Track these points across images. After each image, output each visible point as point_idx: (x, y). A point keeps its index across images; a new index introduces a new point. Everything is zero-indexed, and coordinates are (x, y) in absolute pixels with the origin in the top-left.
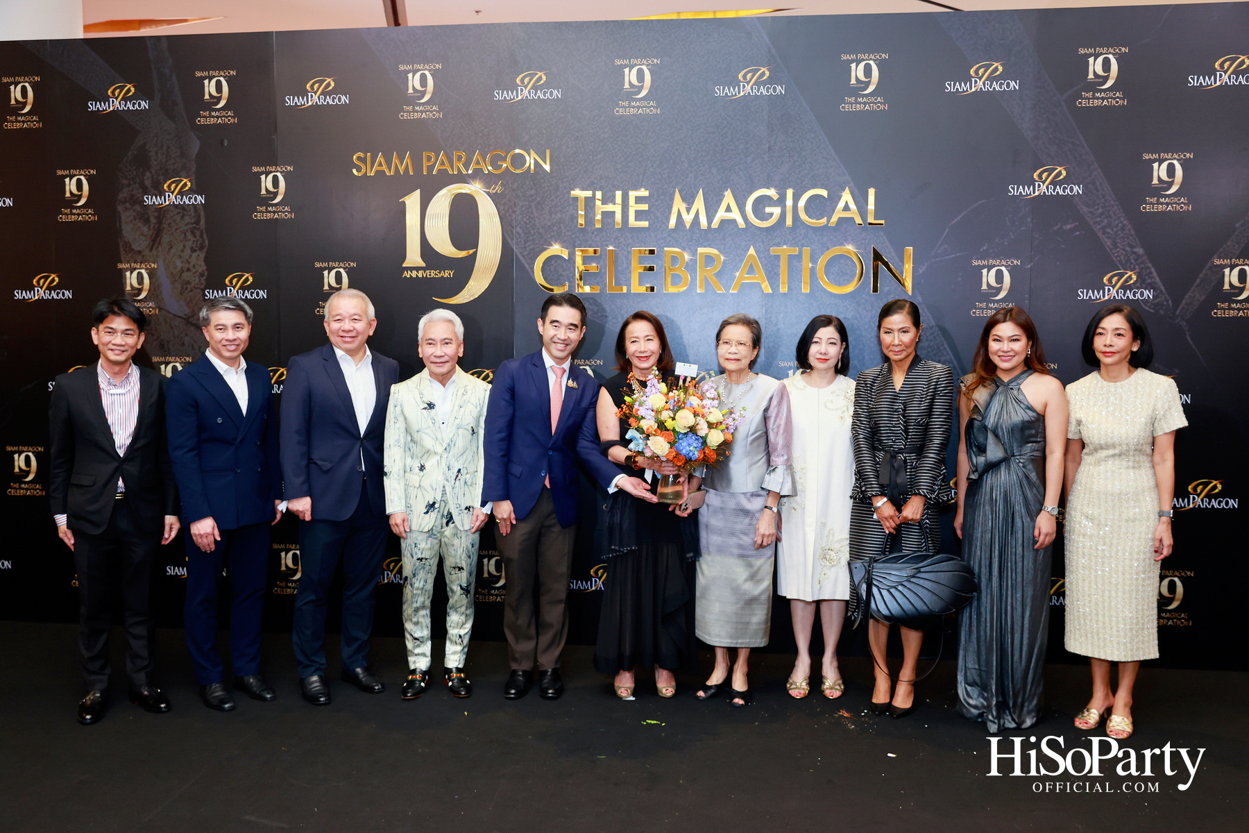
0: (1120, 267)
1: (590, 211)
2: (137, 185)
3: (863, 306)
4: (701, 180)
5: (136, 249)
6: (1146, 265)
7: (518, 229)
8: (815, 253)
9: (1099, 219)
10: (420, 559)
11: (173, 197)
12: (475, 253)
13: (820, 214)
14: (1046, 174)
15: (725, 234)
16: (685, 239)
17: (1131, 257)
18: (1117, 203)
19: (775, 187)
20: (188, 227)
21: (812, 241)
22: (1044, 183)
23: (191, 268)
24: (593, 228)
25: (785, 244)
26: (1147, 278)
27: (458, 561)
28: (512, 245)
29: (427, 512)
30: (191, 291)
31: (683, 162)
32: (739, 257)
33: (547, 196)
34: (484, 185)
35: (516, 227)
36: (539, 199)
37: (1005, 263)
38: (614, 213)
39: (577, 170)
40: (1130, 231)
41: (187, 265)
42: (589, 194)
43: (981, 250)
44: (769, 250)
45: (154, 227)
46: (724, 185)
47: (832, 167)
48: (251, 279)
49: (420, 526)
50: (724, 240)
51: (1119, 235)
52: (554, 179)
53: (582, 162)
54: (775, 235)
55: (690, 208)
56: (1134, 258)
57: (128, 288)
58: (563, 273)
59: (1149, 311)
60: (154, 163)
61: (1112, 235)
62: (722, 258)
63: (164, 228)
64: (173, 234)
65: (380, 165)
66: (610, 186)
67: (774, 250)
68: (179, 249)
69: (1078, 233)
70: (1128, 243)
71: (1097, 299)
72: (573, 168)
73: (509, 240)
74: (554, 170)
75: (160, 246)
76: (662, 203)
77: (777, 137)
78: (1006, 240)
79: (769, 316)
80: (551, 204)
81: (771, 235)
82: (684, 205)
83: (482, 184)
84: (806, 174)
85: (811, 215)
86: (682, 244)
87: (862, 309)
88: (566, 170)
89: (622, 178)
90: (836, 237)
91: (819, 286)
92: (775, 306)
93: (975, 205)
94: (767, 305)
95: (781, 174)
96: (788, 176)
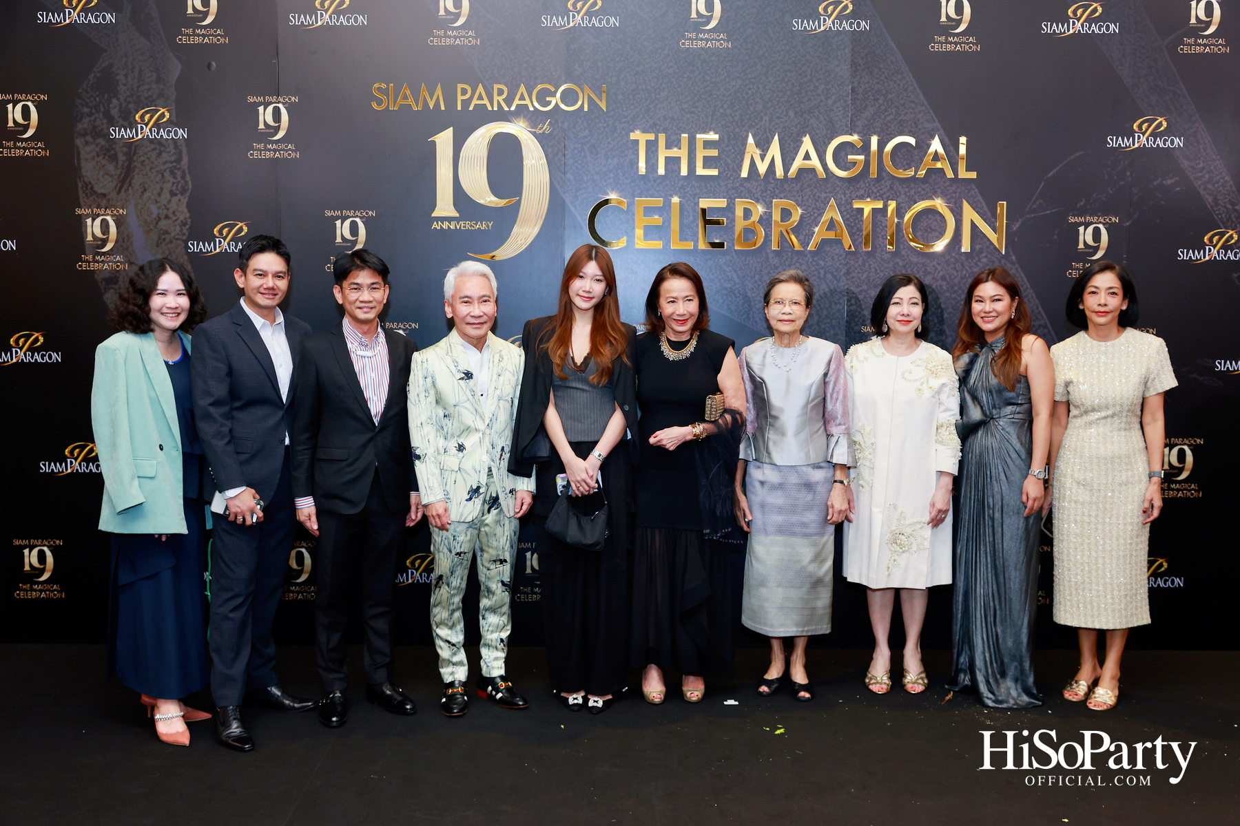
0: (1222, 226)
1: (652, 156)
2: (101, 114)
3: (953, 266)
4: (777, 124)
5: (99, 191)
7: (569, 176)
8: (902, 208)
9: (1200, 174)
10: (459, 554)
11: (147, 130)
12: (518, 202)
13: (907, 164)
14: (1146, 124)
15: (803, 184)
16: (759, 189)
17: (1233, 215)
18: (1219, 157)
19: (858, 133)
20: (166, 166)
21: (898, 194)
22: (1144, 134)
23: (170, 215)
24: (655, 175)
25: (869, 197)
27: (500, 553)
28: (562, 195)
29: (470, 499)
30: (171, 242)
31: (756, 103)
32: (819, 210)
33: (603, 138)
34: (529, 124)
35: (567, 173)
36: (593, 141)
37: (1102, 221)
38: (679, 159)
39: (637, 110)
40: (1232, 187)
41: (165, 211)
42: (651, 137)
43: (1078, 206)
44: (851, 204)
45: (123, 165)
46: (802, 131)
47: (920, 112)
48: (245, 229)
49: (462, 515)
50: (802, 191)
51: (1220, 191)
52: (610, 119)
53: (643, 101)
54: (858, 186)
55: (765, 155)
56: (1235, 216)
57: (90, 238)
58: (621, 227)
60: (122, 88)
61: (1213, 191)
62: (800, 211)
63: (135, 166)
64: (147, 175)
65: (405, 97)
66: (674, 128)
67: (856, 205)
68: (155, 192)
69: (1177, 189)
70: (1230, 200)
71: (1197, 260)
72: (632, 107)
73: (558, 188)
74: (611, 109)
75: (130, 188)
76: (733, 148)
77: (861, 78)
78: (1104, 195)
79: (851, 276)
80: (607, 147)
81: (854, 186)
82: (758, 152)
83: (527, 123)
84: (892, 119)
85: (897, 165)
86: (756, 196)
87: (951, 268)
88: (624, 109)
89: (688, 119)
90: (924, 189)
91: (905, 243)
92: (857, 265)
93: (1072, 157)
94: (848, 265)
95: (865, 119)
96: (872, 121)
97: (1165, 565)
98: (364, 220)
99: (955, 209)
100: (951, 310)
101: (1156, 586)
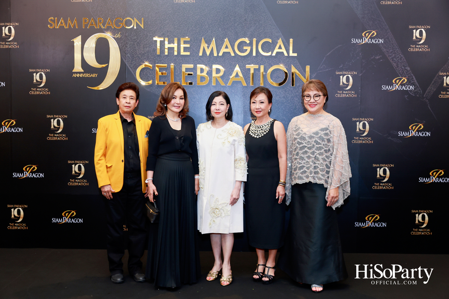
0: (400, 76)
1: (162, 47)
3: (288, 92)
4: (214, 34)
6: (411, 75)
7: (128, 55)
8: (266, 68)
9: (391, 54)
12: (108, 66)
13: (268, 50)
14: (368, 34)
15: (225, 58)
16: (206, 61)
17: (405, 71)
18: (398, 47)
19: (248, 37)
21: (265, 62)
22: (367, 38)
24: (164, 55)
25: (252, 63)
26: (411, 80)
28: (126, 63)
31: (205, 25)
32: (232, 69)
33: (142, 39)
34: (112, 34)
35: (127, 54)
36: (138, 41)
37: (350, 73)
38: (174, 48)
39: (156, 28)
40: (404, 60)
42: (162, 39)
43: (340, 67)
44: (245, 66)
46: (224, 36)
47: (273, 29)
50: (225, 61)
51: (399, 61)
52: (145, 32)
53: (159, 24)
54: (248, 59)
55: (209, 46)
56: (406, 71)
58: (150, 76)
59: (412, 95)
61: (396, 61)
62: (224, 70)
65: (62, 23)
66: (172, 35)
67: (248, 66)
69: (381, 60)
70: (403, 65)
71: (390, 90)
72: (154, 27)
73: (124, 60)
74: (145, 27)
76: (196, 44)
77: (249, 15)
78: (351, 63)
79: (245, 96)
80: (144, 43)
81: (246, 59)
82: (206, 45)
83: (111, 34)
84: (262, 32)
85: (264, 50)
86: (205, 63)
87: (287, 93)
88: (151, 28)
89: (177, 32)
90: (275, 61)
91: (268, 83)
92: (248, 92)
93: (337, 47)
94: (244, 91)
95: (251, 32)
96: (253, 33)
97: (379, 217)
98: (45, 73)
99: (288, 69)
100: (287, 110)
101: (375, 226)
